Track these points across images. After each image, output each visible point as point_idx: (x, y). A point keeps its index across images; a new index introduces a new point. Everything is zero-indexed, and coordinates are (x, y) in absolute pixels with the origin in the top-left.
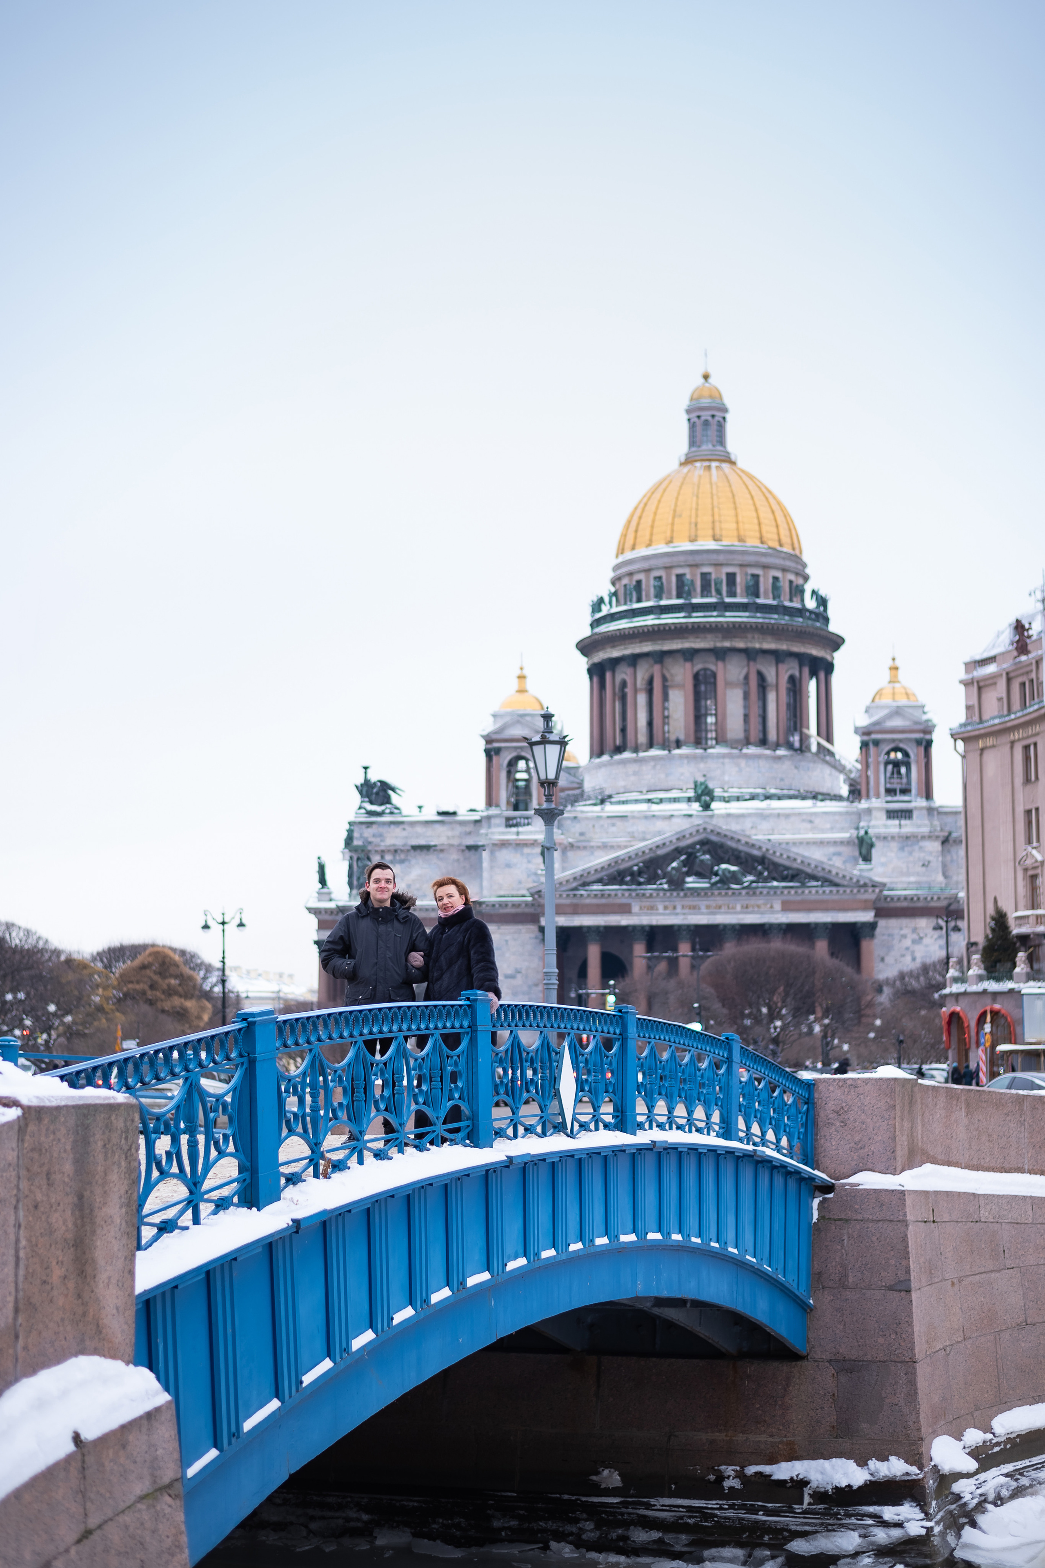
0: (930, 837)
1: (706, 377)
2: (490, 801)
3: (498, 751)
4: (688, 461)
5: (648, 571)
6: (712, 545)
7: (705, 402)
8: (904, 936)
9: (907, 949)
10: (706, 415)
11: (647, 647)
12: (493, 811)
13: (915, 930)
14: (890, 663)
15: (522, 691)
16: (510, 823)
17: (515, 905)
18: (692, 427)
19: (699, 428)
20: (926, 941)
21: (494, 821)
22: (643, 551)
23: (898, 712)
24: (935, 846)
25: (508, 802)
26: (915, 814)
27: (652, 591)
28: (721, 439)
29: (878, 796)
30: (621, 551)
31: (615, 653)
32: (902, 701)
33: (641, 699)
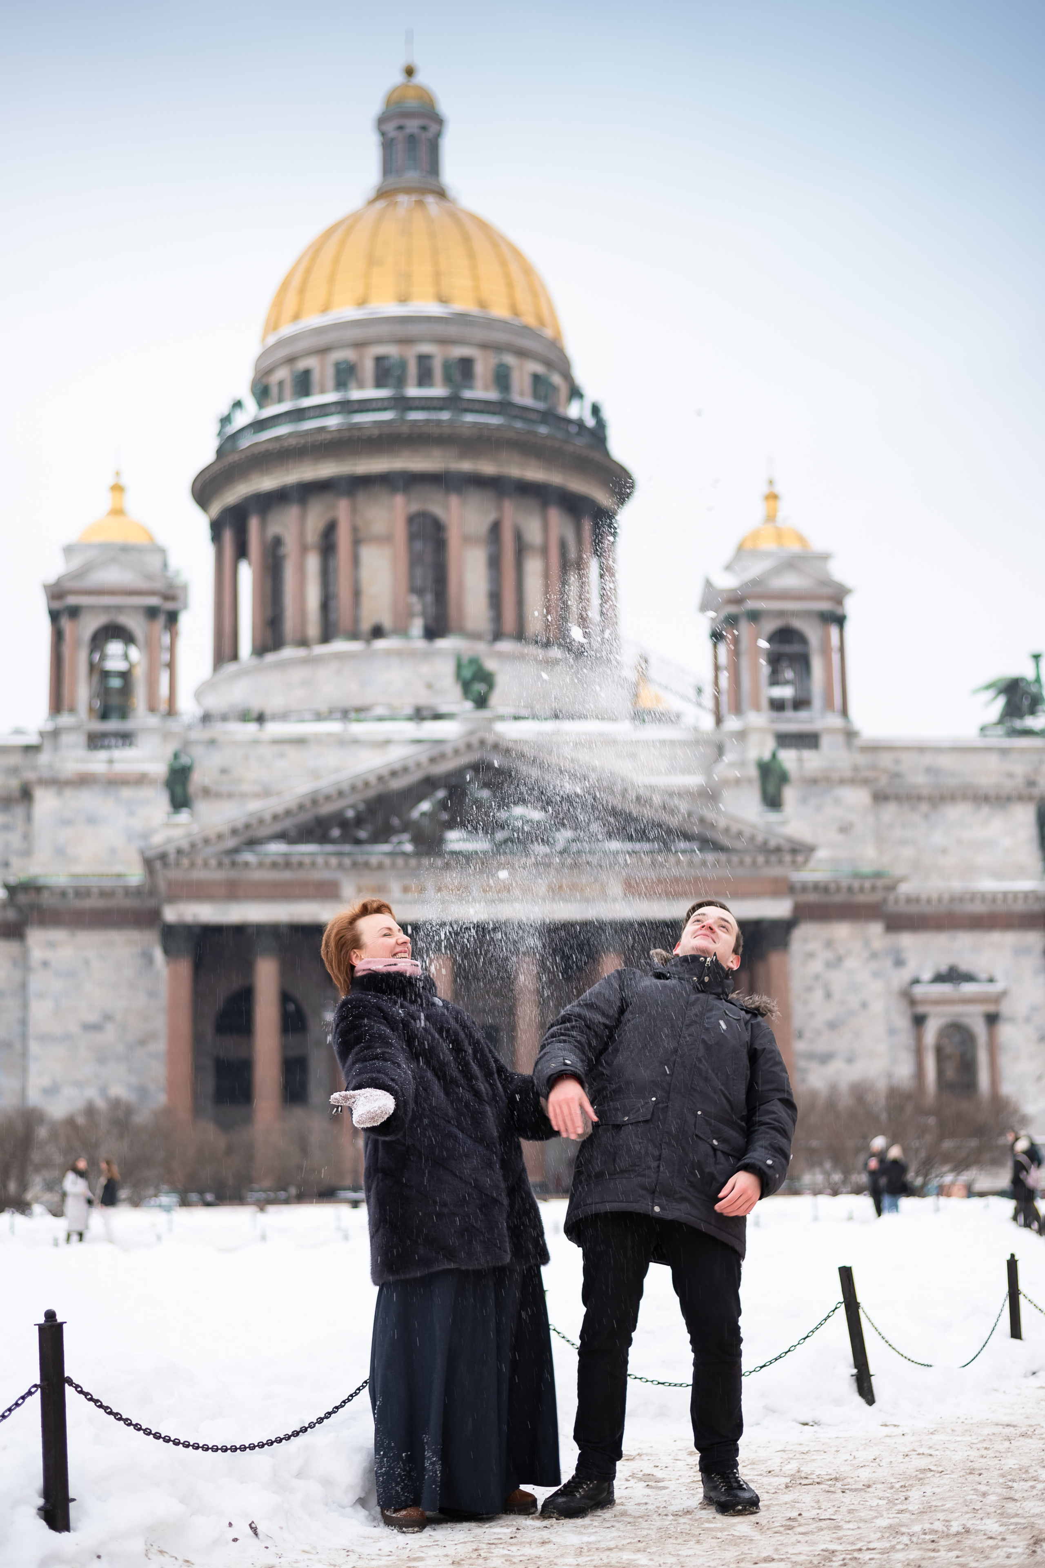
0: (855, 780)
1: (410, 72)
2: (58, 703)
3: (74, 612)
4: (383, 193)
5: (323, 351)
6: (434, 309)
7: (412, 104)
8: (811, 955)
9: (817, 977)
10: (412, 125)
11: (326, 470)
12: (65, 720)
13: (829, 944)
14: (764, 489)
15: (118, 512)
16: (95, 741)
17: (104, 894)
18: (387, 145)
19: (400, 149)
20: (850, 963)
21: (66, 739)
22: (313, 320)
23: (791, 564)
24: (859, 797)
25: (91, 710)
26: (825, 741)
27: (330, 382)
28: (433, 167)
29: (757, 707)
30: (272, 324)
31: (267, 483)
32: (794, 547)
33: (313, 563)
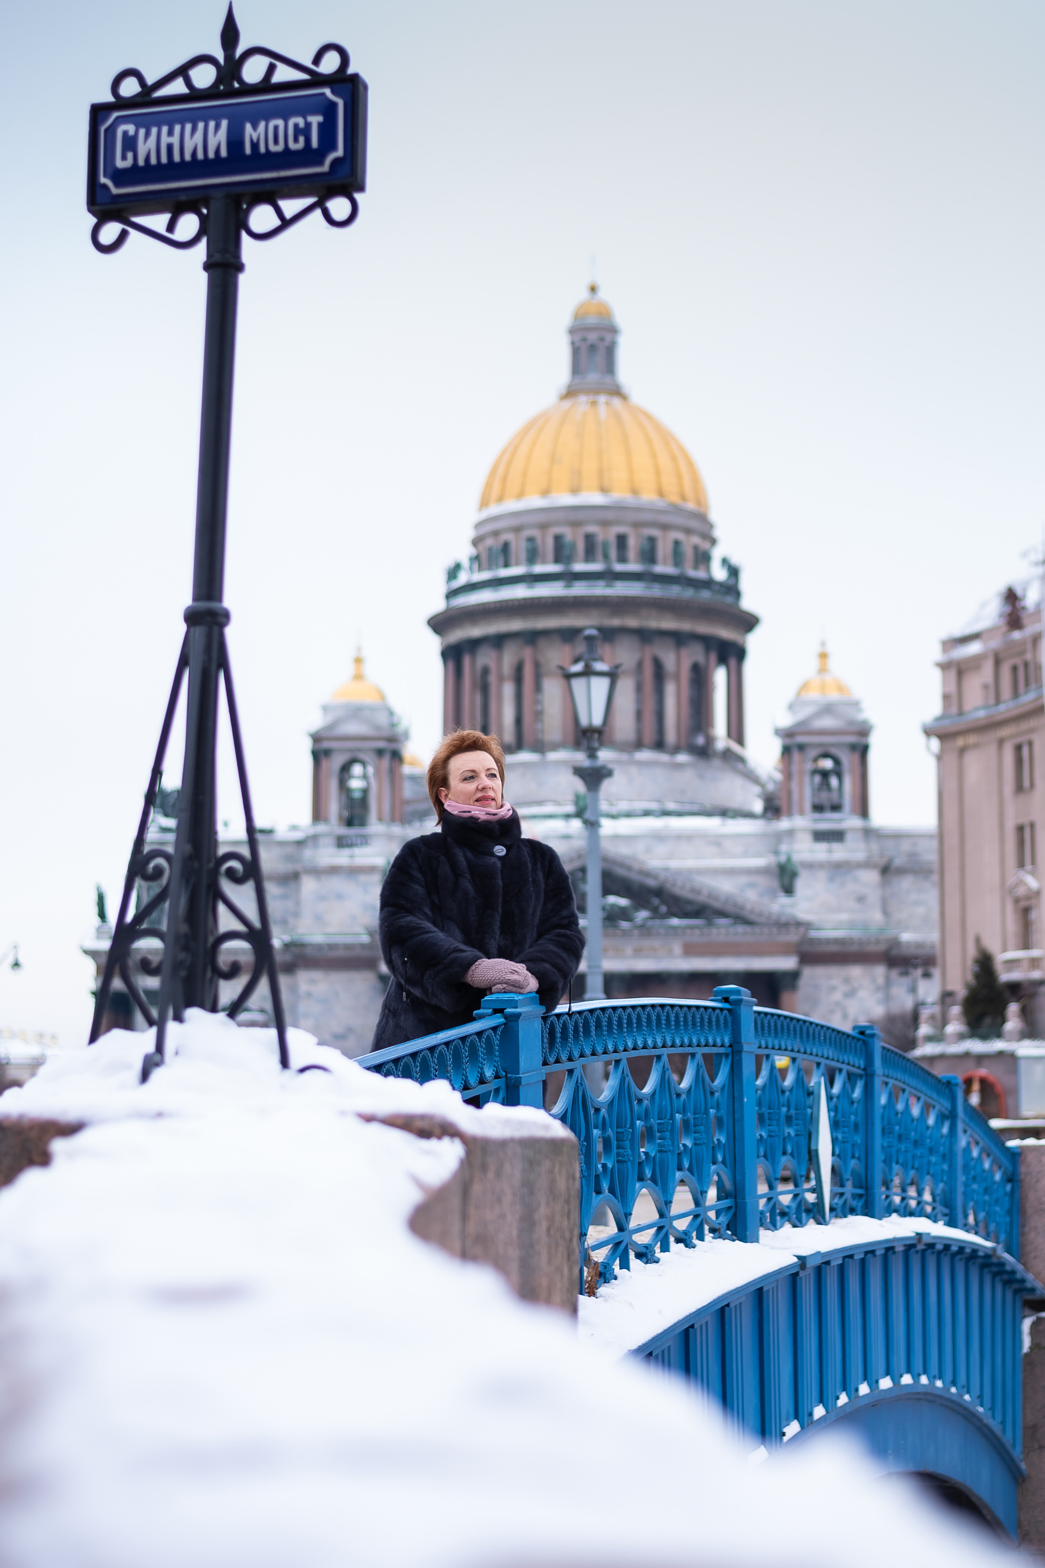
0: (866, 865)
1: (593, 289)
2: (318, 815)
3: (327, 753)
4: (570, 393)
5: (517, 530)
6: (595, 498)
7: (592, 320)
8: (833, 989)
9: (837, 1004)
10: (592, 337)
11: (515, 625)
12: (321, 828)
13: (847, 980)
14: (817, 649)
15: (358, 677)
16: (342, 843)
17: (348, 947)
18: (576, 352)
19: (584, 353)
20: (862, 994)
21: (323, 841)
22: (512, 505)
23: (828, 709)
24: (871, 877)
25: (340, 818)
26: (849, 837)
27: (523, 555)
28: (610, 366)
29: (802, 812)
30: (484, 503)
31: (476, 631)
32: (833, 696)
33: (508, 690)
